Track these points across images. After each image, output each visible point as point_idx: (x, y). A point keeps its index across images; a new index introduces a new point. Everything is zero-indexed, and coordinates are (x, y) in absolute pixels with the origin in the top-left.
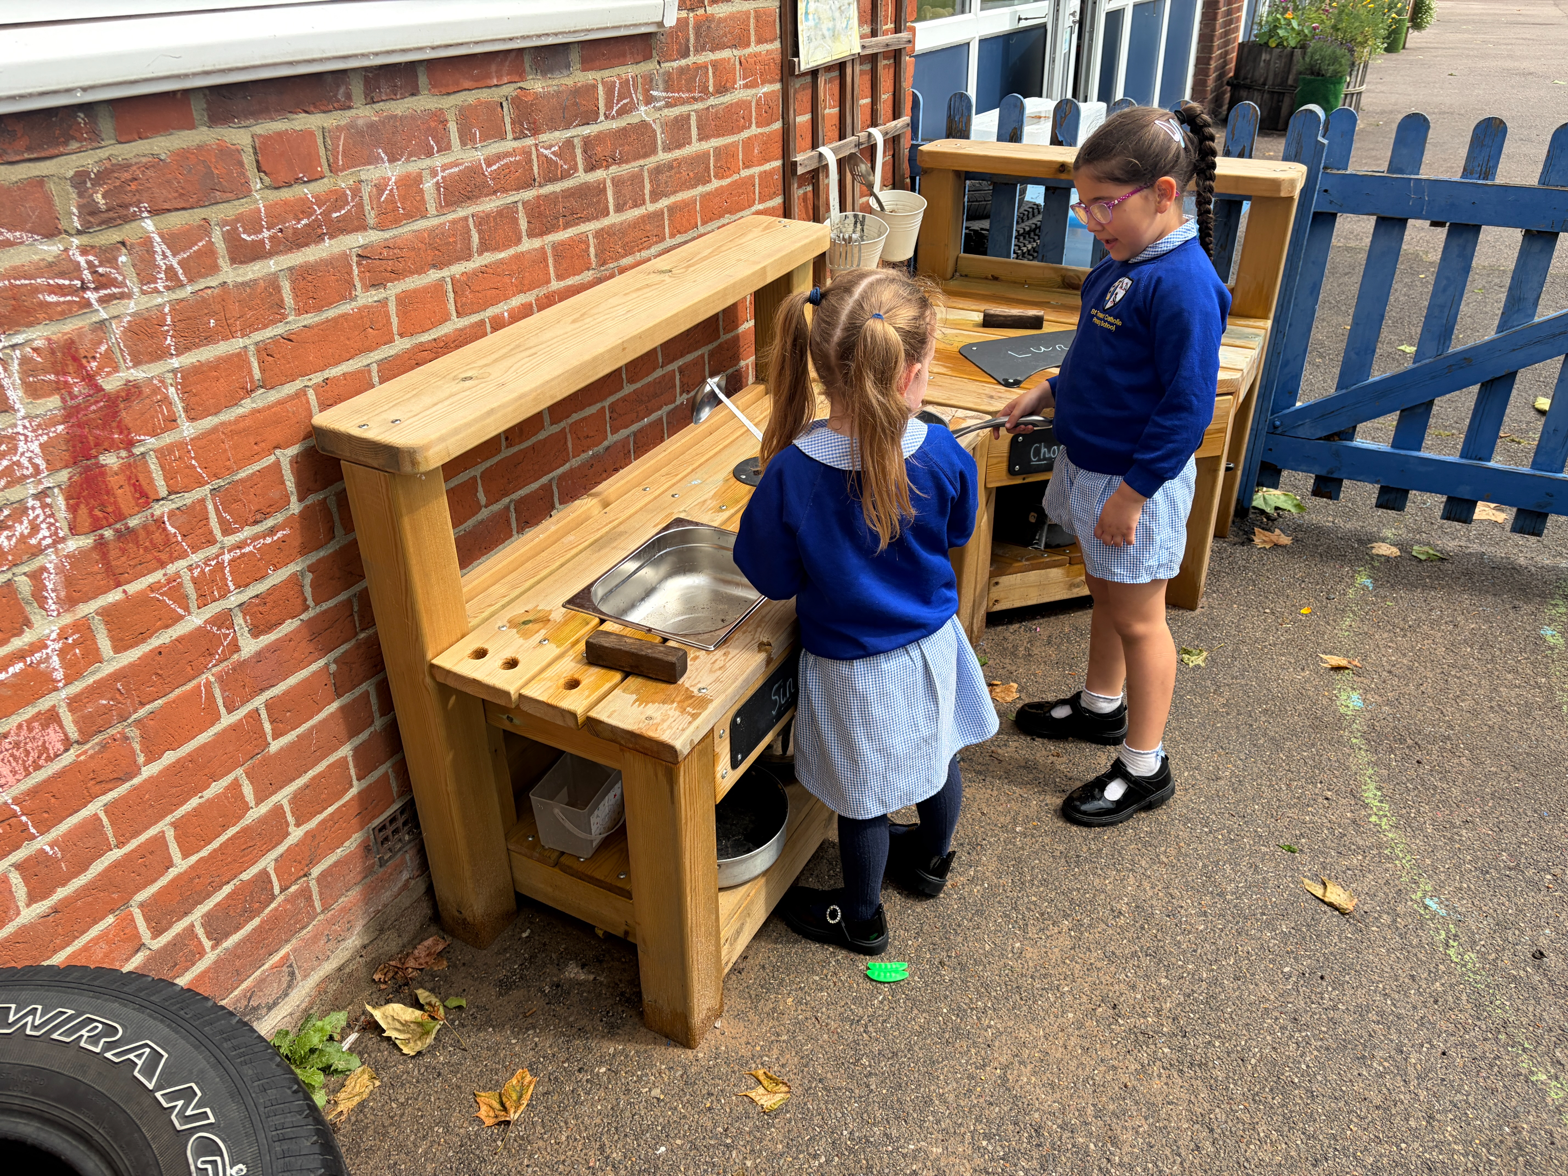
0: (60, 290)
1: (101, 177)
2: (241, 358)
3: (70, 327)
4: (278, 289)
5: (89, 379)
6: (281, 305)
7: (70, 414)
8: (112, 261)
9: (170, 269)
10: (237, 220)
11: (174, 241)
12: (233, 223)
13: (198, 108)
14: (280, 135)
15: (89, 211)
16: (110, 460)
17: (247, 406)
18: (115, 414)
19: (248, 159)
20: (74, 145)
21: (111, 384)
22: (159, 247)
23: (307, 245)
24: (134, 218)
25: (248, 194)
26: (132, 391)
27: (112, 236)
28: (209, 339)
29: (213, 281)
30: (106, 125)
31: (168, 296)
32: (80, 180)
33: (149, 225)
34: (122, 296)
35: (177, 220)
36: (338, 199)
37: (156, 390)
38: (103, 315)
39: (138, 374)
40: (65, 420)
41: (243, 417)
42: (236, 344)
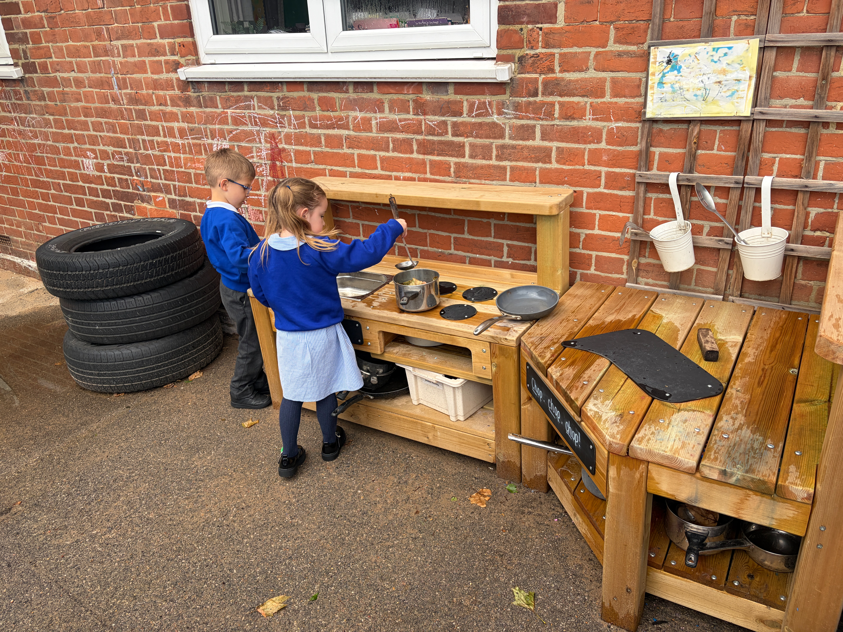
0: (272, 121)
1: (283, 99)
2: (309, 152)
3: (273, 130)
4: (320, 138)
5: (276, 143)
6: (321, 142)
7: (272, 149)
8: (283, 119)
9: (294, 124)
10: (311, 117)
11: (296, 118)
12: (310, 117)
13: (305, 87)
14: (325, 97)
15: (279, 105)
16: (278, 163)
17: (309, 166)
18: (280, 154)
19: (316, 102)
20: (277, 90)
21: (280, 146)
22: (293, 118)
23: (330, 129)
24: (288, 110)
25: (315, 111)
26: (284, 150)
27: (284, 113)
28: (302, 145)
29: (304, 130)
30: (285, 87)
31: (293, 131)
32: (278, 98)
33: (291, 112)
34: (284, 127)
35: (297, 113)
36: (341, 119)
37: (289, 152)
38: (280, 130)
39: (286, 147)
40: (271, 150)
41: (308, 168)
42: (308, 149)
